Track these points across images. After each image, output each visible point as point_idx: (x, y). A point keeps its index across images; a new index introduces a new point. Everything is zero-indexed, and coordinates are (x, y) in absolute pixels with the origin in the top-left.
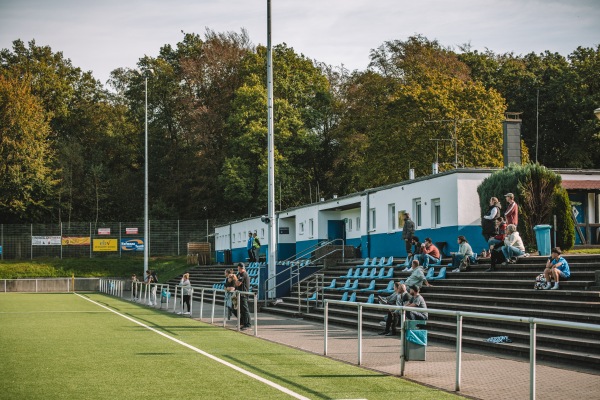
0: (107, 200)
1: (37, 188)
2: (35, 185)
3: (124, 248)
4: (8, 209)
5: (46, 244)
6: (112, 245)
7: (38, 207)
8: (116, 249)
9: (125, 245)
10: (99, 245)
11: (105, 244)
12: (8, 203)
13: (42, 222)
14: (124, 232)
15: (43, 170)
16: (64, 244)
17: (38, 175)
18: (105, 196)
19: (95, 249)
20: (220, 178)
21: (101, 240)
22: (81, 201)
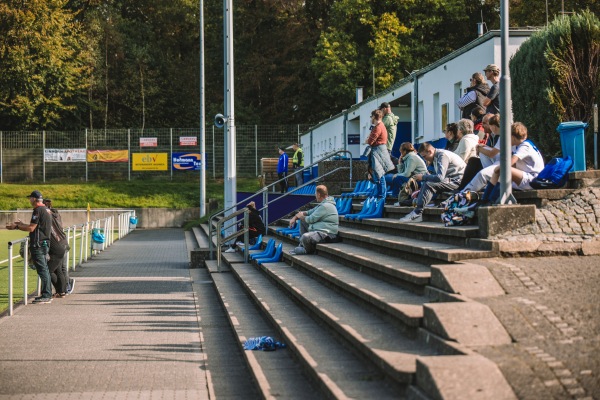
0: (157, 96)
1: (52, 79)
2: (48, 75)
3: (177, 166)
4: (9, 110)
5: (65, 160)
6: (160, 162)
7: (52, 107)
8: (165, 168)
9: (178, 162)
10: (141, 162)
11: (149, 160)
12: (8, 101)
13: (62, 130)
14: (177, 143)
15: (61, 51)
16: (91, 160)
17: (53, 59)
18: (153, 90)
19: (135, 168)
20: (315, 62)
21: (145, 155)
22: (119, 98)
